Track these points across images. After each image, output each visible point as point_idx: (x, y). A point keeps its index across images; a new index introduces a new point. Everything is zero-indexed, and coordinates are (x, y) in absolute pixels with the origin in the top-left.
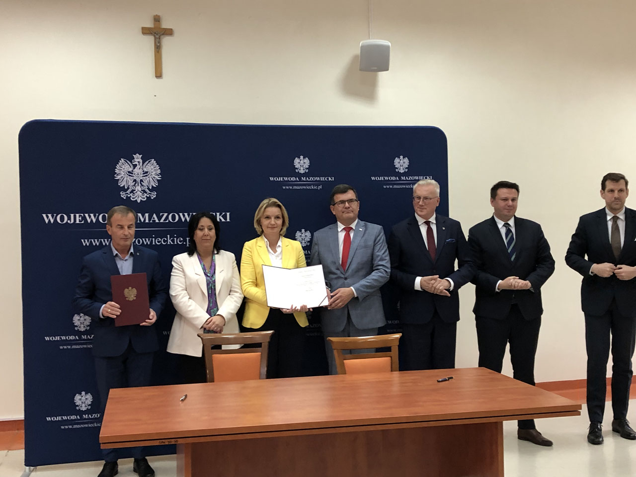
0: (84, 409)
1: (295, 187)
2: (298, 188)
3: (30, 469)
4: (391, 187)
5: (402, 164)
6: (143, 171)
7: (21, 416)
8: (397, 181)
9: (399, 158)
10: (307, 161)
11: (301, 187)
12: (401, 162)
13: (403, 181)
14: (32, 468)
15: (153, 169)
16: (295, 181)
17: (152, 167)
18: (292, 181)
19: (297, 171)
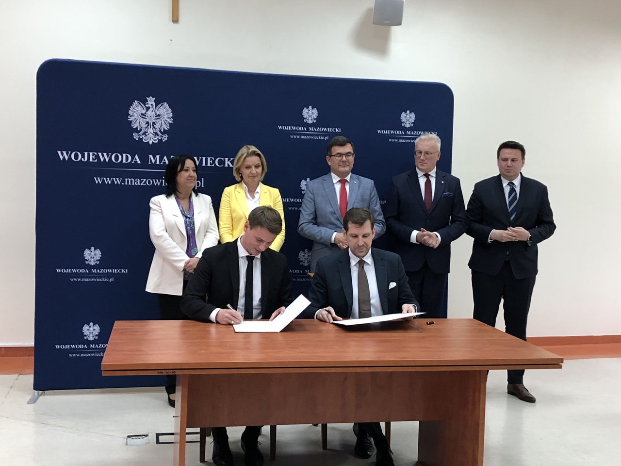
0: (91, 339)
1: (302, 137)
2: (305, 137)
3: (38, 393)
4: (396, 141)
5: (408, 118)
6: (156, 114)
7: (31, 343)
8: (403, 135)
9: (406, 112)
10: (315, 111)
11: (308, 137)
12: (408, 116)
13: (408, 135)
14: (41, 392)
15: (166, 112)
16: (303, 131)
17: (165, 110)
18: (300, 131)
19: (305, 121)
